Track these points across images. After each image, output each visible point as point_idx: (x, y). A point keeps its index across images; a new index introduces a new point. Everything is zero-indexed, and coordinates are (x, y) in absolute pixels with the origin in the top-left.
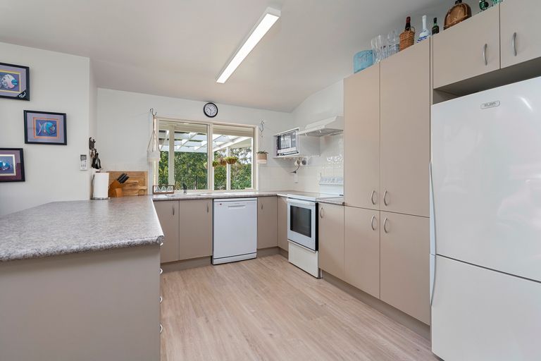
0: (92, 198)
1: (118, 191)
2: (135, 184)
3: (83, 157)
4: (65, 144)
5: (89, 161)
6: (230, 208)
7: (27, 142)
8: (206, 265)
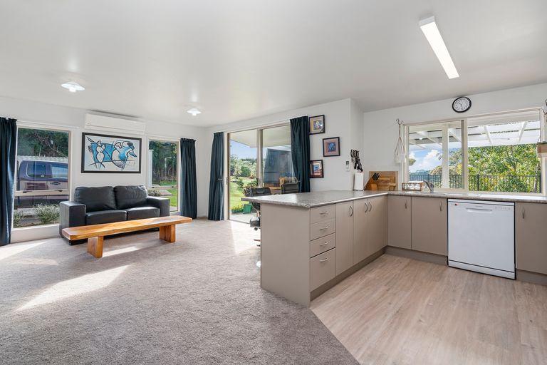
0: (354, 190)
1: (374, 186)
2: (387, 182)
3: (347, 162)
4: (339, 155)
5: (352, 165)
6: (469, 211)
7: (324, 156)
8: (442, 265)
